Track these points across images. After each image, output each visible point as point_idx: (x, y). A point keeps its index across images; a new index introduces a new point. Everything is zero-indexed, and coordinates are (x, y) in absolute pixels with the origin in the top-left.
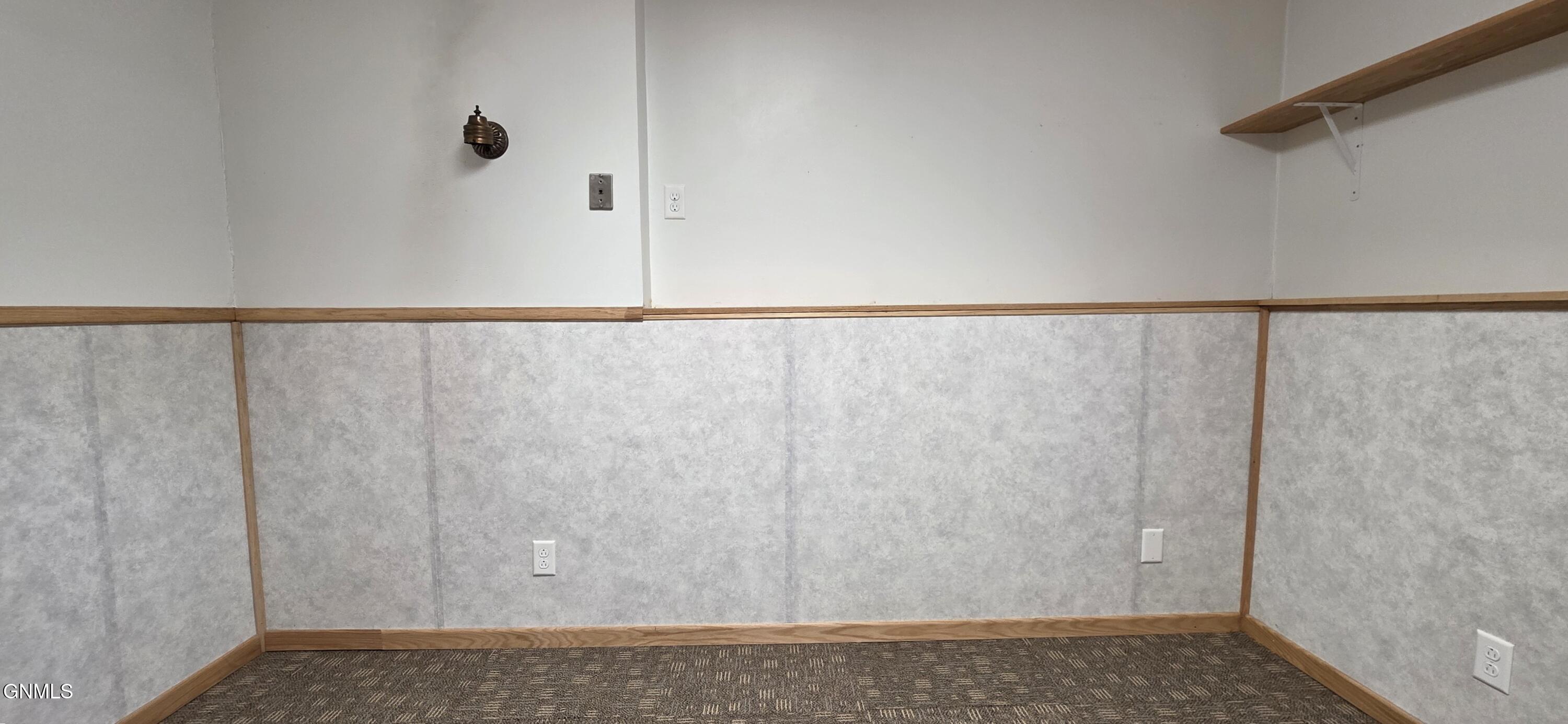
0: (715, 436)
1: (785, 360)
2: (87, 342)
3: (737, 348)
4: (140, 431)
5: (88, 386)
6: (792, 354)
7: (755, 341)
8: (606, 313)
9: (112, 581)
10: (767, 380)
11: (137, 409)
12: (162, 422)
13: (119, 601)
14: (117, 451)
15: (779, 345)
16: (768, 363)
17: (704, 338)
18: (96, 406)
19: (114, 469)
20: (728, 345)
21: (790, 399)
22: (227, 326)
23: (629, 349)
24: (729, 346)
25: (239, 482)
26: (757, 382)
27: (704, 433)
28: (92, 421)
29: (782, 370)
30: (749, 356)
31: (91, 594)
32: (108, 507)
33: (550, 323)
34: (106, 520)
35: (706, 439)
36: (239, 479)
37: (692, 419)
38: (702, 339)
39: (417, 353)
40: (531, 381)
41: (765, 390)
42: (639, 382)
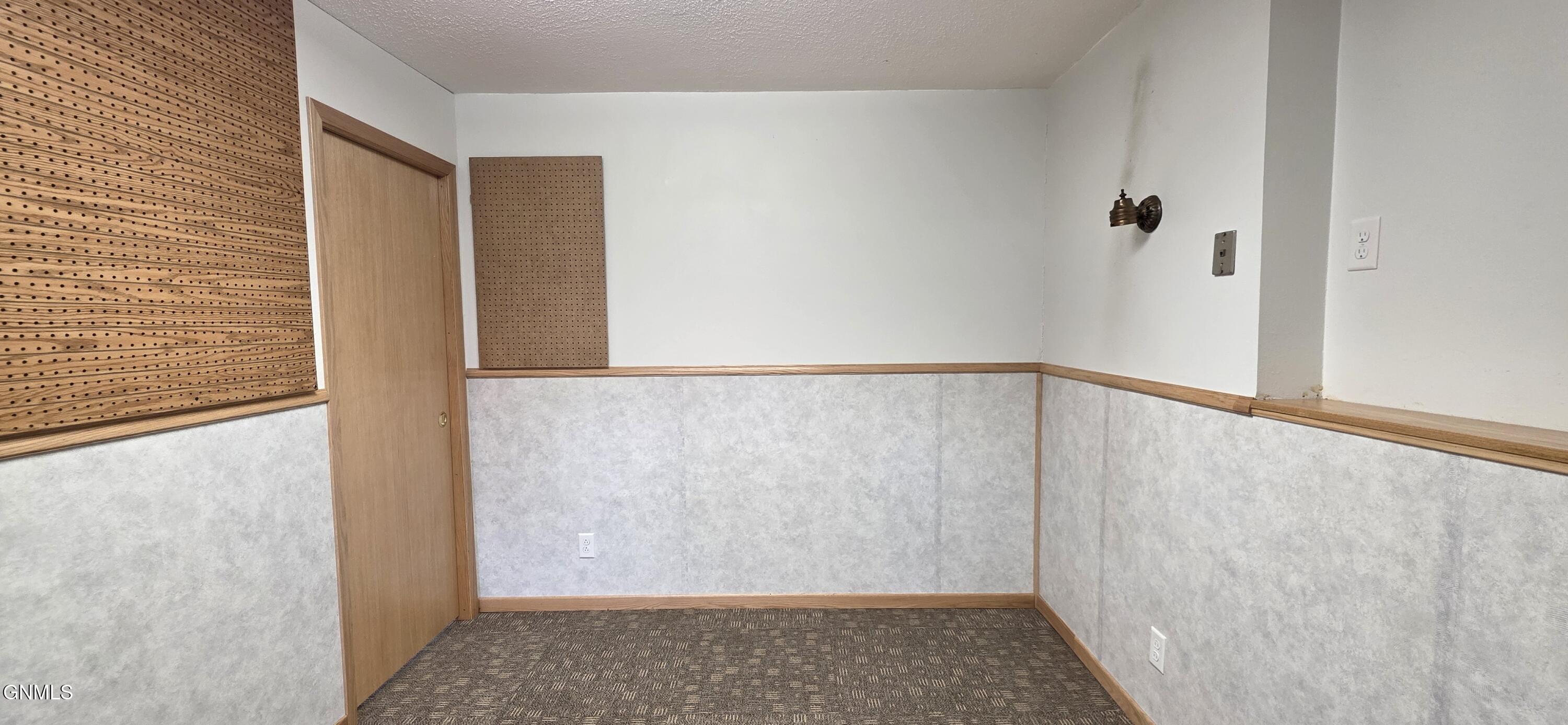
0: (1318, 607)
1: (1442, 530)
2: (941, 382)
3: (1361, 484)
4: (965, 436)
5: (938, 407)
6: (1458, 523)
7: (1392, 481)
8: (1218, 399)
9: (941, 516)
10: (1406, 554)
11: (964, 423)
12: (979, 433)
13: (943, 528)
14: (951, 445)
15: (1433, 498)
16: (1410, 525)
17: (1318, 456)
18: (941, 418)
19: (948, 454)
20: (1348, 475)
21: (1448, 606)
22: (1034, 376)
23: (1236, 449)
24: (1350, 478)
25: (1031, 484)
26: (1388, 550)
27: (1304, 594)
28: (939, 426)
29: (1437, 547)
30: (1379, 502)
31: (929, 518)
32: (942, 474)
33: (1177, 403)
34: (940, 481)
35: (1306, 605)
36: (1032, 481)
37: (1291, 568)
38: (1314, 457)
39: (1101, 413)
40: (1160, 460)
41: (1400, 569)
42: (1241, 493)
